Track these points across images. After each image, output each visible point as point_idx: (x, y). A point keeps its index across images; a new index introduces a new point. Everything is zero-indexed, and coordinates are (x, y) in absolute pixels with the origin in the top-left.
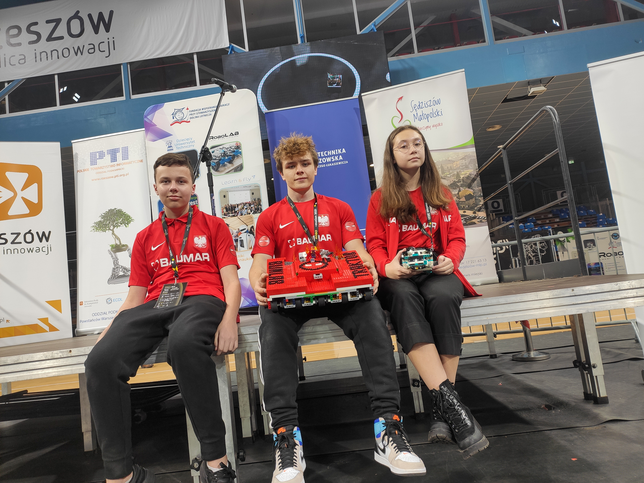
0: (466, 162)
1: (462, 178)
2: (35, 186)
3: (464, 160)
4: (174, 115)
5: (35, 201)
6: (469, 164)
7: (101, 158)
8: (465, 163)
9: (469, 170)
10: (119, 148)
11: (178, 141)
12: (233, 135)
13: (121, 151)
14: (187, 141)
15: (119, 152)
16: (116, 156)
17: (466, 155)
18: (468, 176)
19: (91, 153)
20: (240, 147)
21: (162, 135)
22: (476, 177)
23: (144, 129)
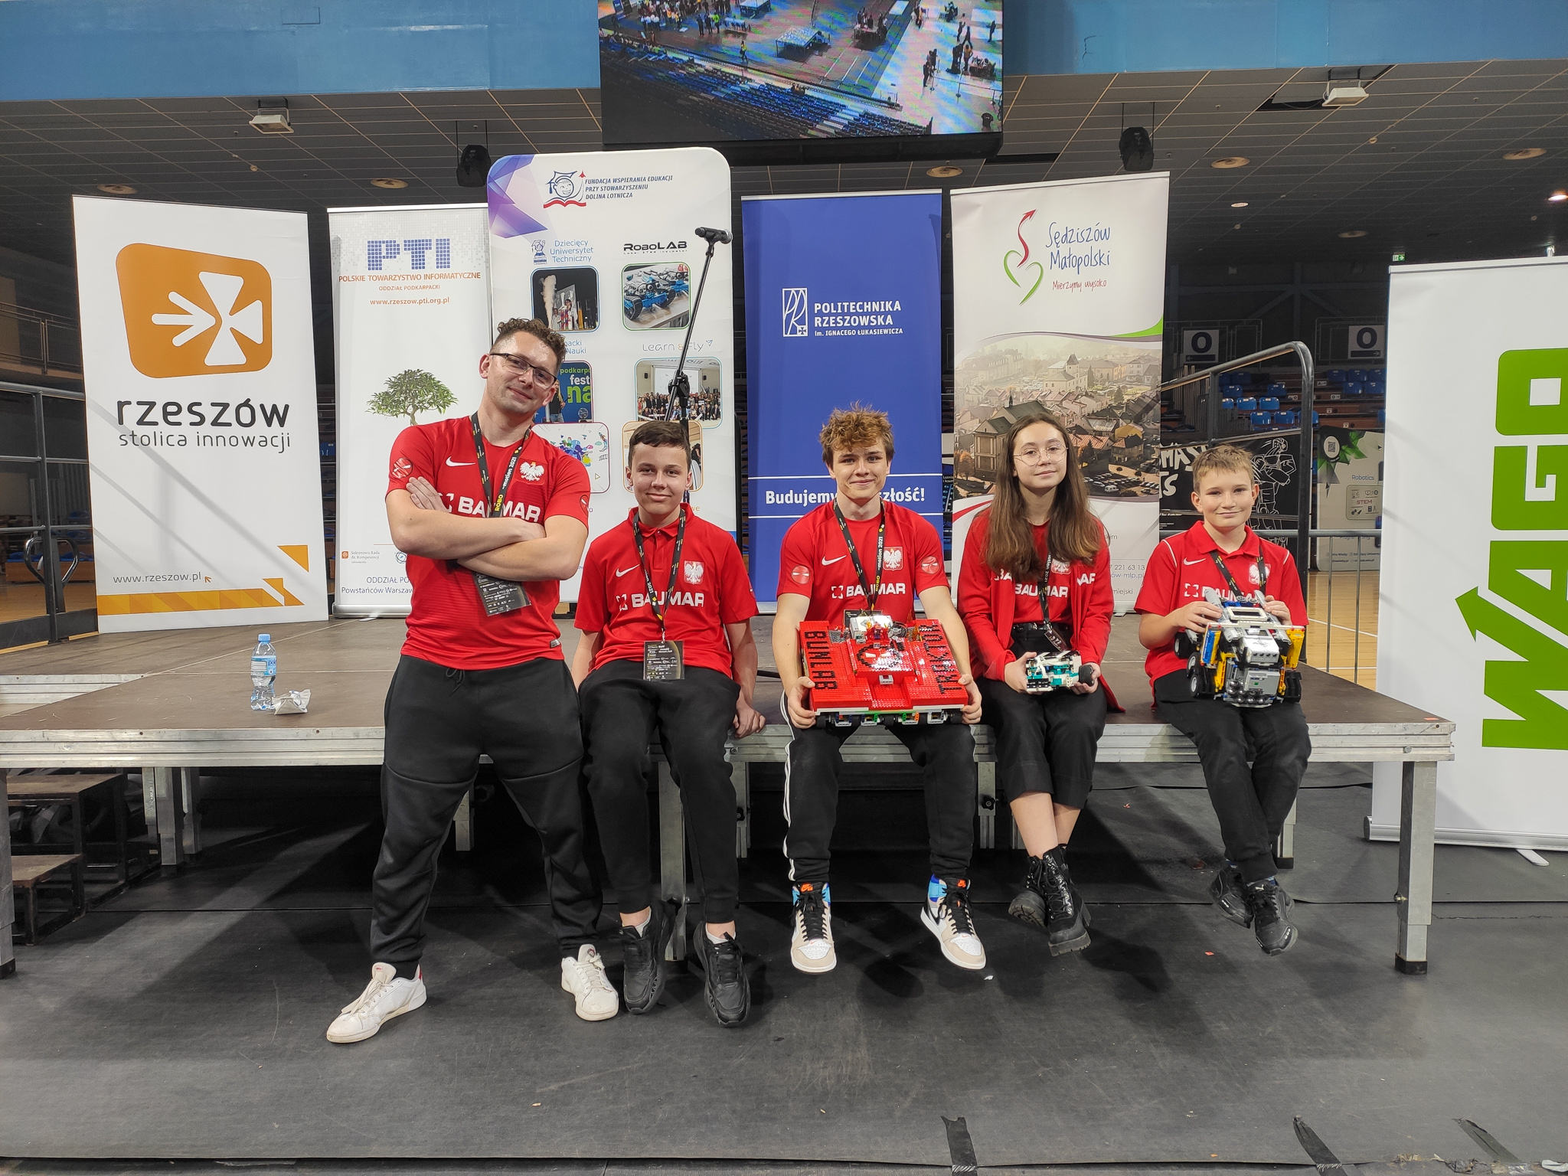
0: (1139, 369)
1: (1125, 401)
2: (257, 306)
3: (1136, 365)
4: (552, 184)
5: (259, 340)
6: (1145, 374)
7: (391, 257)
8: (1138, 372)
9: (1141, 387)
10: (430, 240)
11: (557, 244)
12: (675, 247)
13: (434, 247)
14: (576, 247)
15: (430, 248)
16: (423, 256)
17: (1142, 354)
18: (1139, 399)
19: (369, 242)
20: (687, 275)
21: (525, 226)
22: (1153, 402)
23: (486, 205)
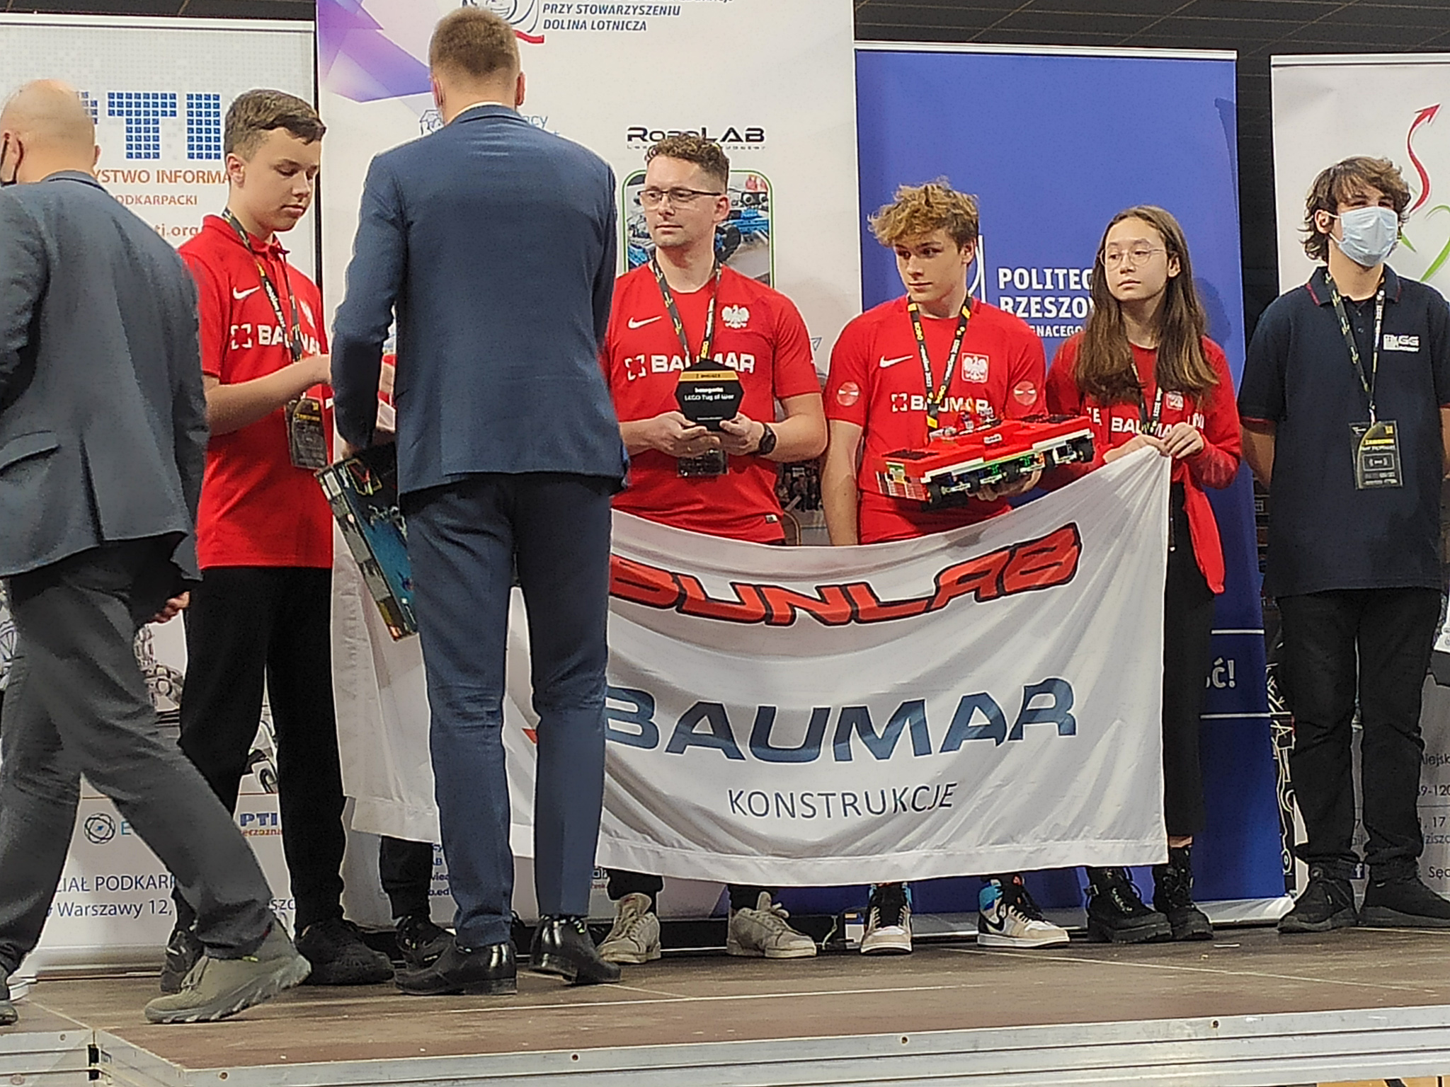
10: (172, 97)
12: (739, 139)
13: (182, 110)
15: (173, 115)
16: (156, 130)
20: (765, 200)
